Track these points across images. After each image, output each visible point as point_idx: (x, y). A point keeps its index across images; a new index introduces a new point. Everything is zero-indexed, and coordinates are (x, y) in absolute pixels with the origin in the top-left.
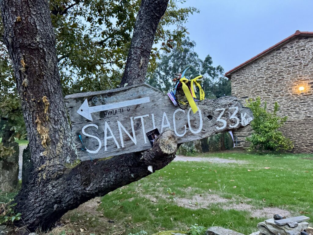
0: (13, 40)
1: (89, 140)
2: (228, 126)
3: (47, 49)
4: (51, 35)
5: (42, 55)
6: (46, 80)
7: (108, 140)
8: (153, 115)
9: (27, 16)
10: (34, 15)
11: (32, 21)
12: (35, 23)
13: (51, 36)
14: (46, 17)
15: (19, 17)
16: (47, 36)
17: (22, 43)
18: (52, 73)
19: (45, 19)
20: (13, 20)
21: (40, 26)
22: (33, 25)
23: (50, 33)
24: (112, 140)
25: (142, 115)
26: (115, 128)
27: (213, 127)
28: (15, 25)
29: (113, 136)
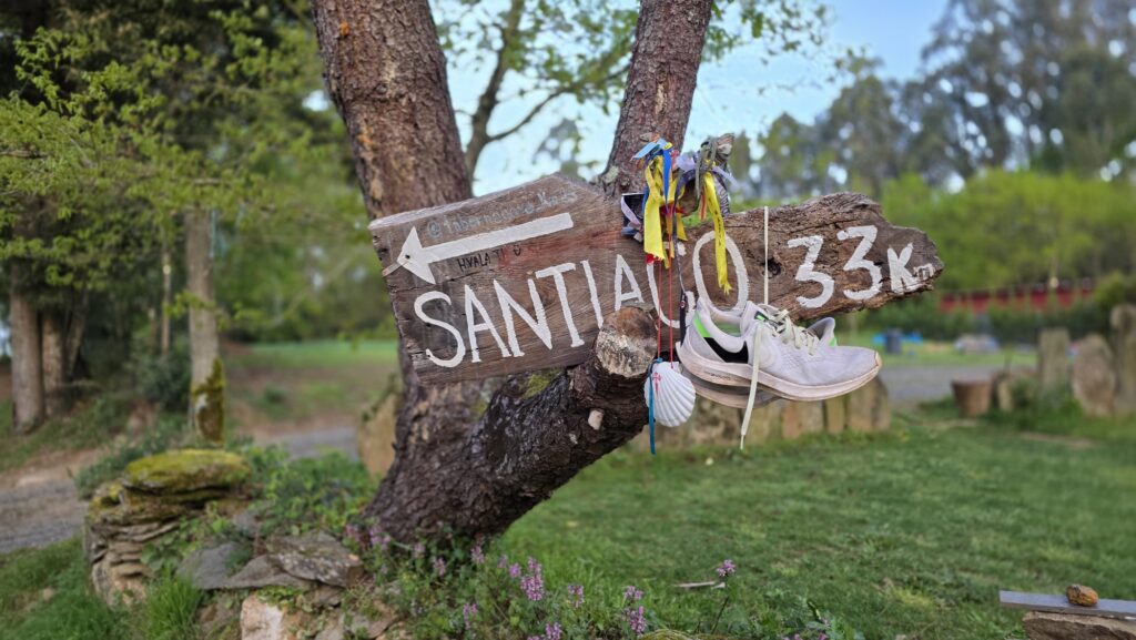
0: (340, 83)
1: (434, 331)
2: (838, 294)
3: (418, 94)
4: (427, 57)
5: (405, 114)
6: (423, 179)
7: (477, 335)
8: (586, 264)
9: (362, 18)
10: (377, 11)
11: (375, 29)
12: (380, 31)
13: (426, 59)
14: (409, 10)
15: (344, 25)
16: (417, 60)
17: (358, 89)
18: (438, 158)
19: (407, 14)
20: (334, 33)
21: (395, 35)
22: (377, 37)
23: (425, 49)
24: (488, 333)
25: (554, 263)
26: (492, 303)
27: (787, 297)
28: (339, 44)
29: (488, 325)
